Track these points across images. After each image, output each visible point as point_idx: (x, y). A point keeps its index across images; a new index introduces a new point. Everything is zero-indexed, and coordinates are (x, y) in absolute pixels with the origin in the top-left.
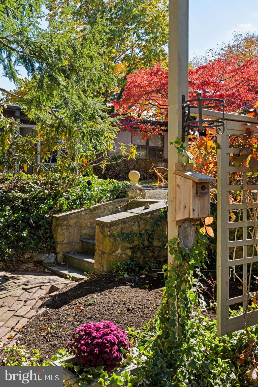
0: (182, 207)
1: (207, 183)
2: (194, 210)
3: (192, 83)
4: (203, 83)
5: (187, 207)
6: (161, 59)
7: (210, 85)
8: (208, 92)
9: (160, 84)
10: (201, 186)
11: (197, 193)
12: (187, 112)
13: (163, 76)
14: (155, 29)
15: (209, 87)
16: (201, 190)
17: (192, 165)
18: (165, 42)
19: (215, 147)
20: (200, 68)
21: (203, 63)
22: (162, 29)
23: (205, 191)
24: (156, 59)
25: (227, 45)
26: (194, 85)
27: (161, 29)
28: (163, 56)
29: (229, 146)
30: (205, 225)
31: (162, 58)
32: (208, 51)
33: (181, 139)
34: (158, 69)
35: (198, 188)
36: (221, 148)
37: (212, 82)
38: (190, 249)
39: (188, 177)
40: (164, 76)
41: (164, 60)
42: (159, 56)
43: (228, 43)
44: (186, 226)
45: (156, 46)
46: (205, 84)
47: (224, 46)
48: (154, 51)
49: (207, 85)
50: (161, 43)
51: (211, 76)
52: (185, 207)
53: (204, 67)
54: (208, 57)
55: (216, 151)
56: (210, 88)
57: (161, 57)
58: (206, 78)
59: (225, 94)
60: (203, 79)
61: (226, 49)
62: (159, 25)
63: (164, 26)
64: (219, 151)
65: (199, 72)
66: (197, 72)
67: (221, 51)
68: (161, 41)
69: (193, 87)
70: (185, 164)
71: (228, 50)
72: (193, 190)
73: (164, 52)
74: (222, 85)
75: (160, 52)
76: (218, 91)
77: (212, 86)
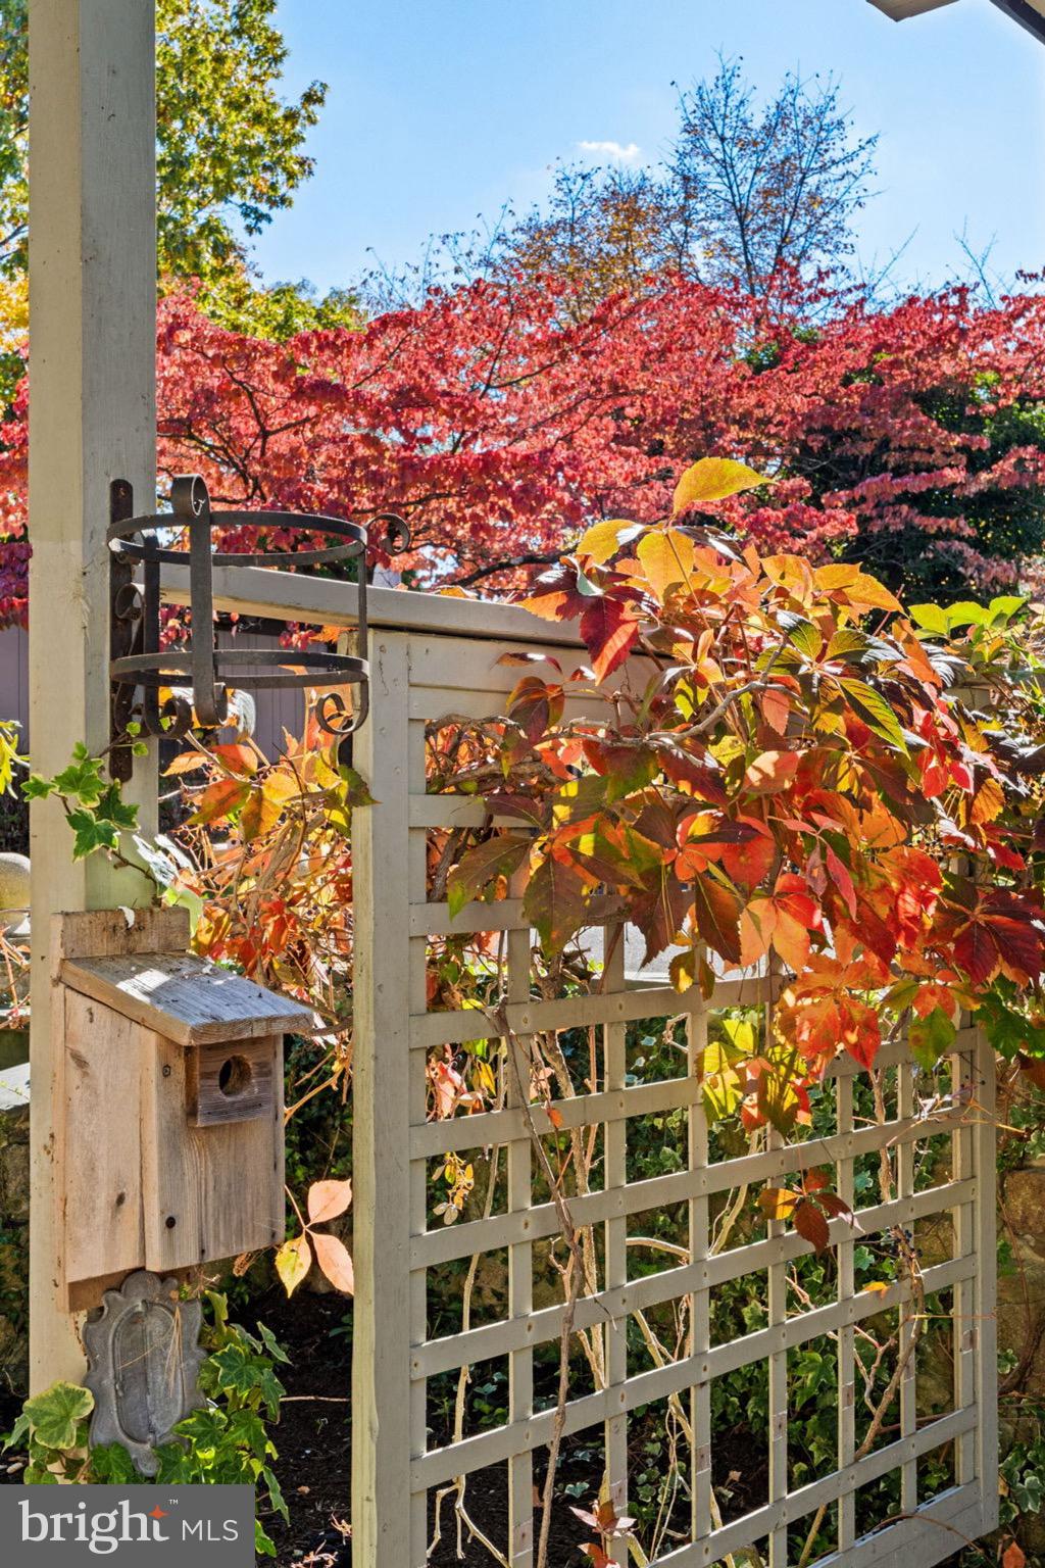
0: (104, 1198)
1: (254, 1042)
2: (171, 1223)
3: (346, 393)
4: (399, 394)
5: (128, 1200)
6: (208, 269)
7: (436, 406)
8: (428, 441)
9: (189, 394)
10: (218, 1066)
11: (191, 1113)
12: (141, 588)
13: (205, 356)
14: (174, 117)
15: (429, 416)
16: (219, 1094)
17: (176, 921)
18: (228, 185)
19: (343, 793)
20: (384, 322)
21: (410, 298)
22: (210, 122)
23: (244, 1095)
24: (179, 267)
25: (522, 220)
26: (356, 402)
27: (203, 120)
28: (216, 257)
29: (423, 786)
30: (306, 1228)
31: (214, 262)
32: (437, 243)
33: (105, 761)
34: (175, 316)
35: (198, 1083)
36: (374, 802)
37: (445, 394)
38: (164, 1447)
39: (135, 1014)
40: (210, 353)
41: (222, 272)
42: (198, 254)
43: (530, 210)
44: (140, 1308)
45: (183, 203)
46: (411, 399)
47: (509, 224)
48: (170, 226)
49: (420, 407)
50: (209, 189)
51: (442, 364)
52: (121, 1199)
53: (403, 320)
54: (434, 270)
55: (349, 819)
56: (436, 421)
57: (208, 260)
58: (416, 374)
59: (503, 455)
60: (400, 377)
61: (522, 238)
62: (194, 99)
63: (219, 104)
64: (363, 815)
65: (379, 345)
66: (370, 339)
67: (498, 250)
68: (206, 180)
69: (352, 413)
70: (130, 916)
71: (528, 246)
72: (164, 1094)
73: (226, 237)
74: (489, 411)
75: (200, 233)
76: (475, 435)
77: (445, 413)
